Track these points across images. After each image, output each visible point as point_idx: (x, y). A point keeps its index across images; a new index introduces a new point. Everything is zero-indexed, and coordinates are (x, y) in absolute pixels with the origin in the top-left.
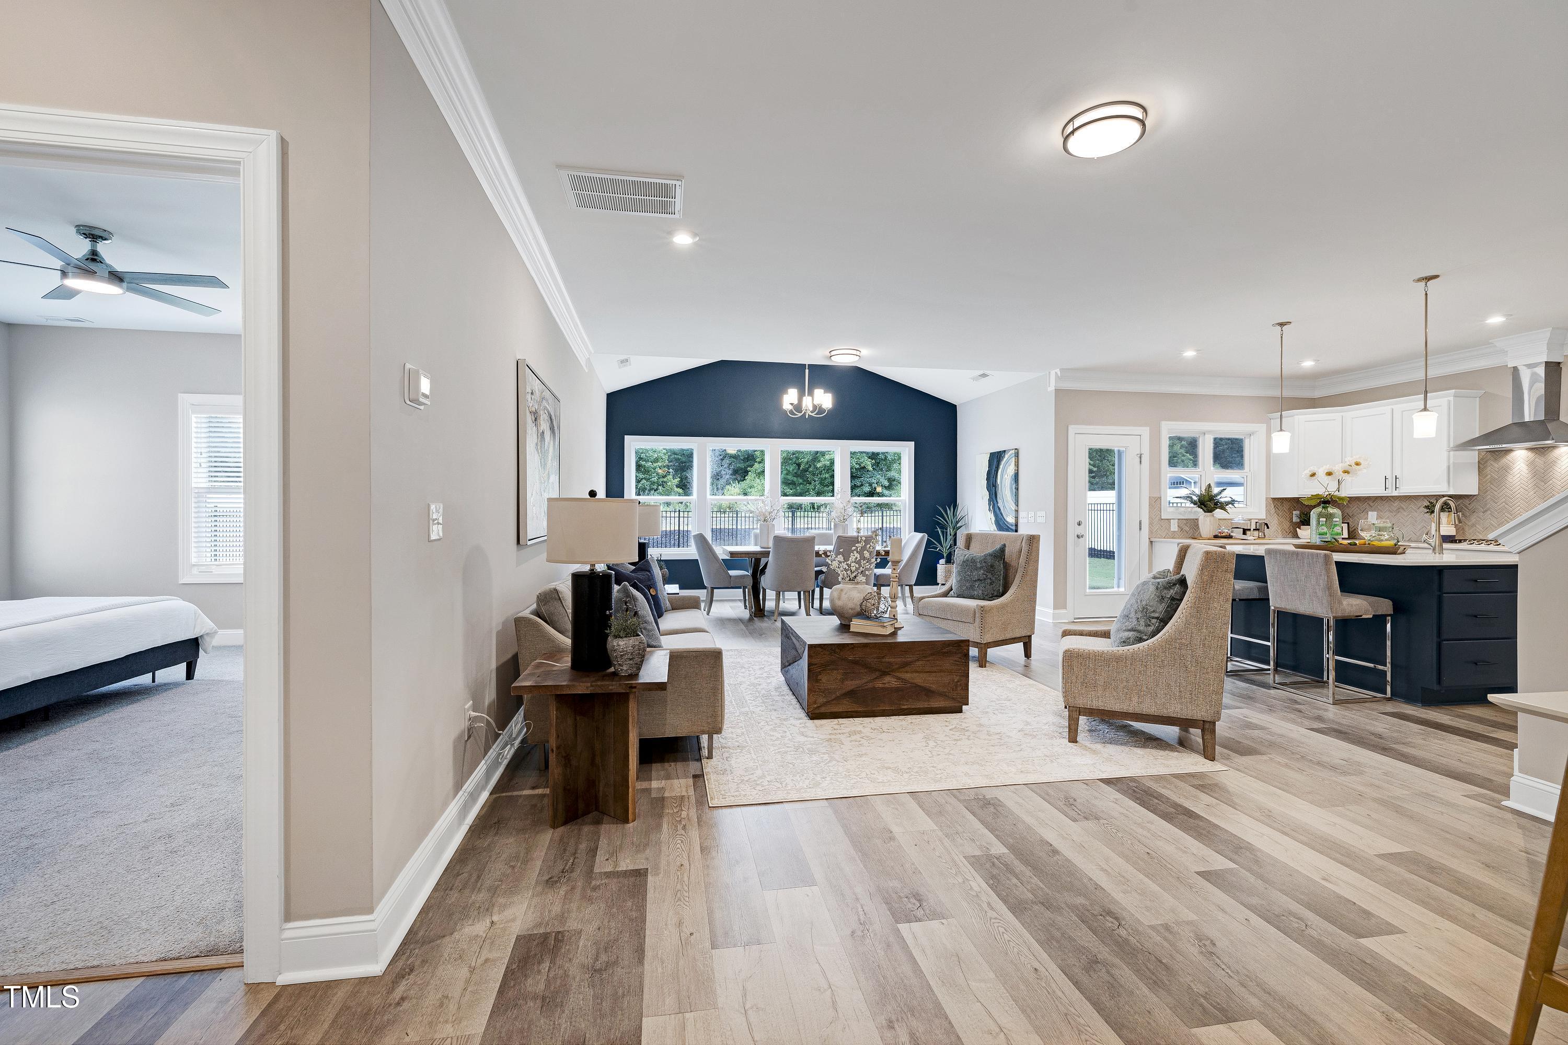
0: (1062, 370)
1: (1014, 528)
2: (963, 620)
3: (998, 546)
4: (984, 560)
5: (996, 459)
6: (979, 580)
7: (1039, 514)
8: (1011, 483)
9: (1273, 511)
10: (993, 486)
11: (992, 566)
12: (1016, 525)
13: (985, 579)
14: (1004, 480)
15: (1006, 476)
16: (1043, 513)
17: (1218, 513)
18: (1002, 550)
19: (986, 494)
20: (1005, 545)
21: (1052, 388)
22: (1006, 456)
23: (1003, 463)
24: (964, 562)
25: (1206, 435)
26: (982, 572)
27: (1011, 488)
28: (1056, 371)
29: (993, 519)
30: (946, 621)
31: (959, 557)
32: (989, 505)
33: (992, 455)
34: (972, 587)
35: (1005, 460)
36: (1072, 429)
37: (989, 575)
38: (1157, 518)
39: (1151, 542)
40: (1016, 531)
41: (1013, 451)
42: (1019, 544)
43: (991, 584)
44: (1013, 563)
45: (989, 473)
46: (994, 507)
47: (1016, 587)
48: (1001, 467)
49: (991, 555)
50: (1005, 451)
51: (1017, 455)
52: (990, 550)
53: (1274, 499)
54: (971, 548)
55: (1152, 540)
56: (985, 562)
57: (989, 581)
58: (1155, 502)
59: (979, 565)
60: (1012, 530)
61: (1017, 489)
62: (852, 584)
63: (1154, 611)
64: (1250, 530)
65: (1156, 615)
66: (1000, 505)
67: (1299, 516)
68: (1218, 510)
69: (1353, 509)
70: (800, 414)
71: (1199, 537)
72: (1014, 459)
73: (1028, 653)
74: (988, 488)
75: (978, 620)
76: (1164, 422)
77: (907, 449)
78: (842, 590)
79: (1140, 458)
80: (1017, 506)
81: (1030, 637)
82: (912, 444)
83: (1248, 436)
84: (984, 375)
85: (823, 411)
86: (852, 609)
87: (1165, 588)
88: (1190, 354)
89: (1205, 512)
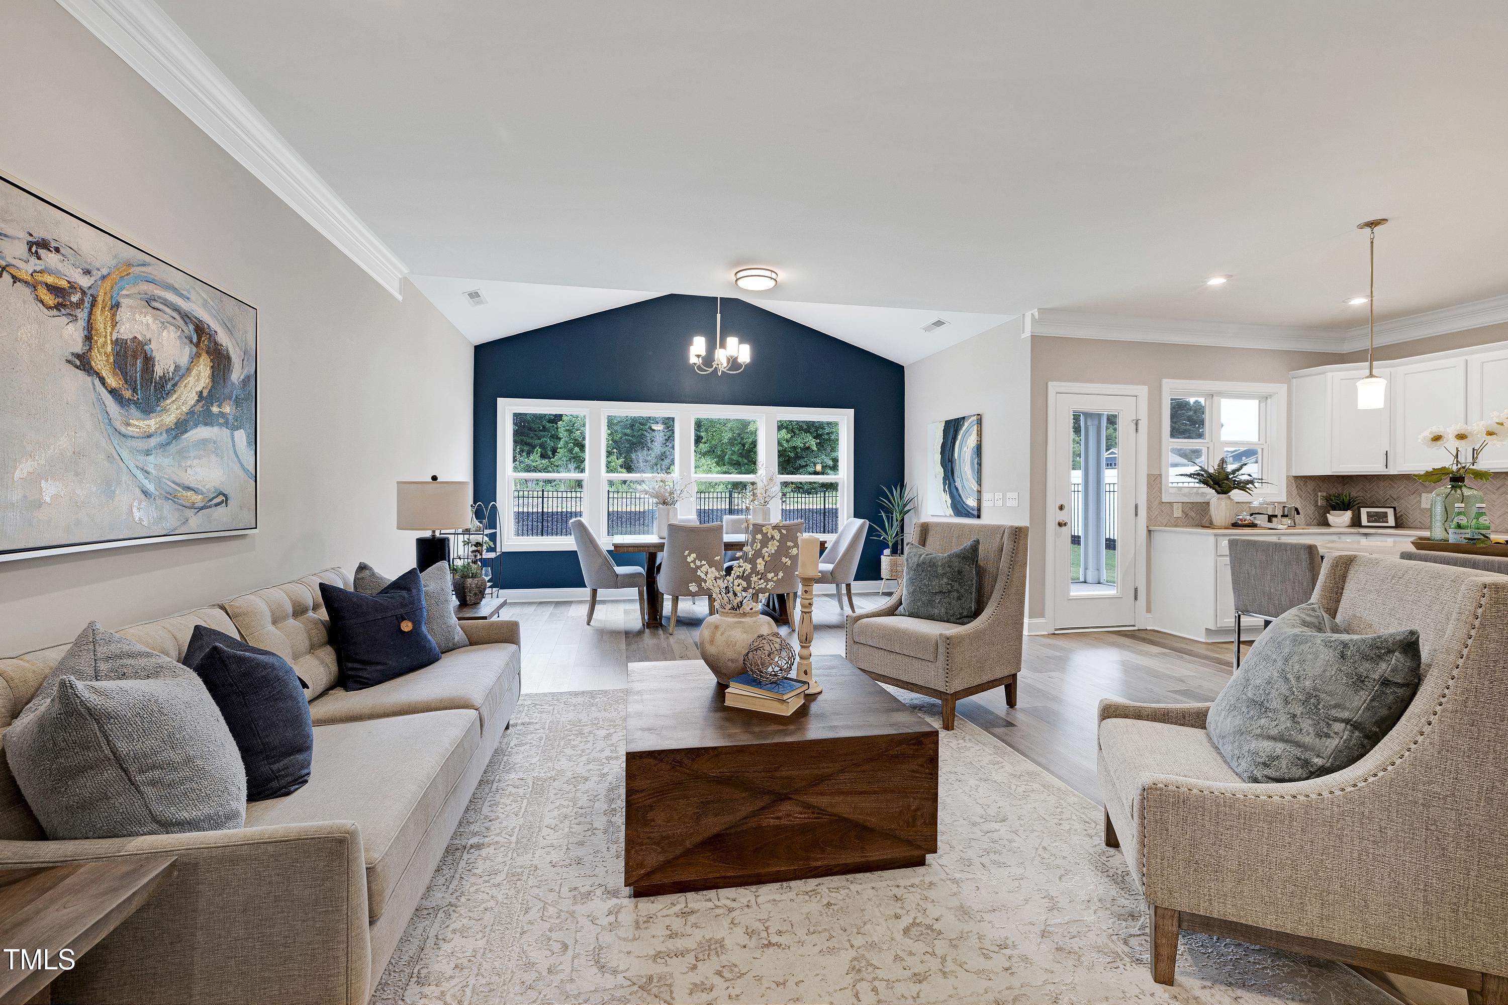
0: (1041, 311)
1: (975, 513)
2: (919, 656)
3: (967, 543)
4: (948, 563)
5: (952, 428)
6: (940, 592)
7: (1009, 495)
8: (972, 457)
9: (1295, 492)
10: (949, 461)
11: (960, 572)
12: (979, 510)
13: (949, 592)
14: (963, 453)
15: (966, 448)
16: (1015, 495)
17: (1236, 495)
18: (975, 548)
19: (940, 471)
20: (978, 542)
21: (1027, 333)
22: (966, 424)
23: (961, 432)
24: (918, 565)
25: (1215, 398)
26: (945, 580)
27: (972, 463)
28: (1032, 312)
29: (949, 501)
30: (893, 656)
31: (911, 557)
32: (944, 484)
33: (948, 423)
34: (931, 602)
35: (964, 428)
36: (1053, 387)
37: (956, 586)
38: (1157, 502)
39: (1149, 531)
40: (979, 517)
41: (975, 418)
42: (998, 540)
43: (959, 598)
44: (990, 567)
45: (943, 446)
46: (949, 487)
47: (996, 604)
48: (959, 437)
49: (958, 556)
50: (964, 418)
51: (980, 422)
52: (956, 549)
53: (1296, 478)
54: (927, 543)
55: (1151, 528)
56: (950, 567)
57: (955, 594)
58: (1155, 481)
59: (940, 571)
60: (972, 516)
61: (980, 464)
62: (736, 615)
63: (1337, 706)
64: (1276, 516)
65: (1346, 715)
66: (958, 484)
67: (1327, 499)
68: (1236, 491)
69: (1400, 489)
70: (711, 370)
71: (1210, 525)
72: (975, 427)
73: (1011, 701)
74: (943, 464)
75: (942, 658)
76: (1165, 381)
77: (846, 418)
78: (717, 627)
79: (1137, 424)
80: (980, 485)
81: (1014, 676)
82: (851, 412)
83: (1264, 398)
84: (939, 323)
85: (739, 366)
86: (732, 661)
87: (1365, 658)
88: (1217, 281)
89: (1218, 493)
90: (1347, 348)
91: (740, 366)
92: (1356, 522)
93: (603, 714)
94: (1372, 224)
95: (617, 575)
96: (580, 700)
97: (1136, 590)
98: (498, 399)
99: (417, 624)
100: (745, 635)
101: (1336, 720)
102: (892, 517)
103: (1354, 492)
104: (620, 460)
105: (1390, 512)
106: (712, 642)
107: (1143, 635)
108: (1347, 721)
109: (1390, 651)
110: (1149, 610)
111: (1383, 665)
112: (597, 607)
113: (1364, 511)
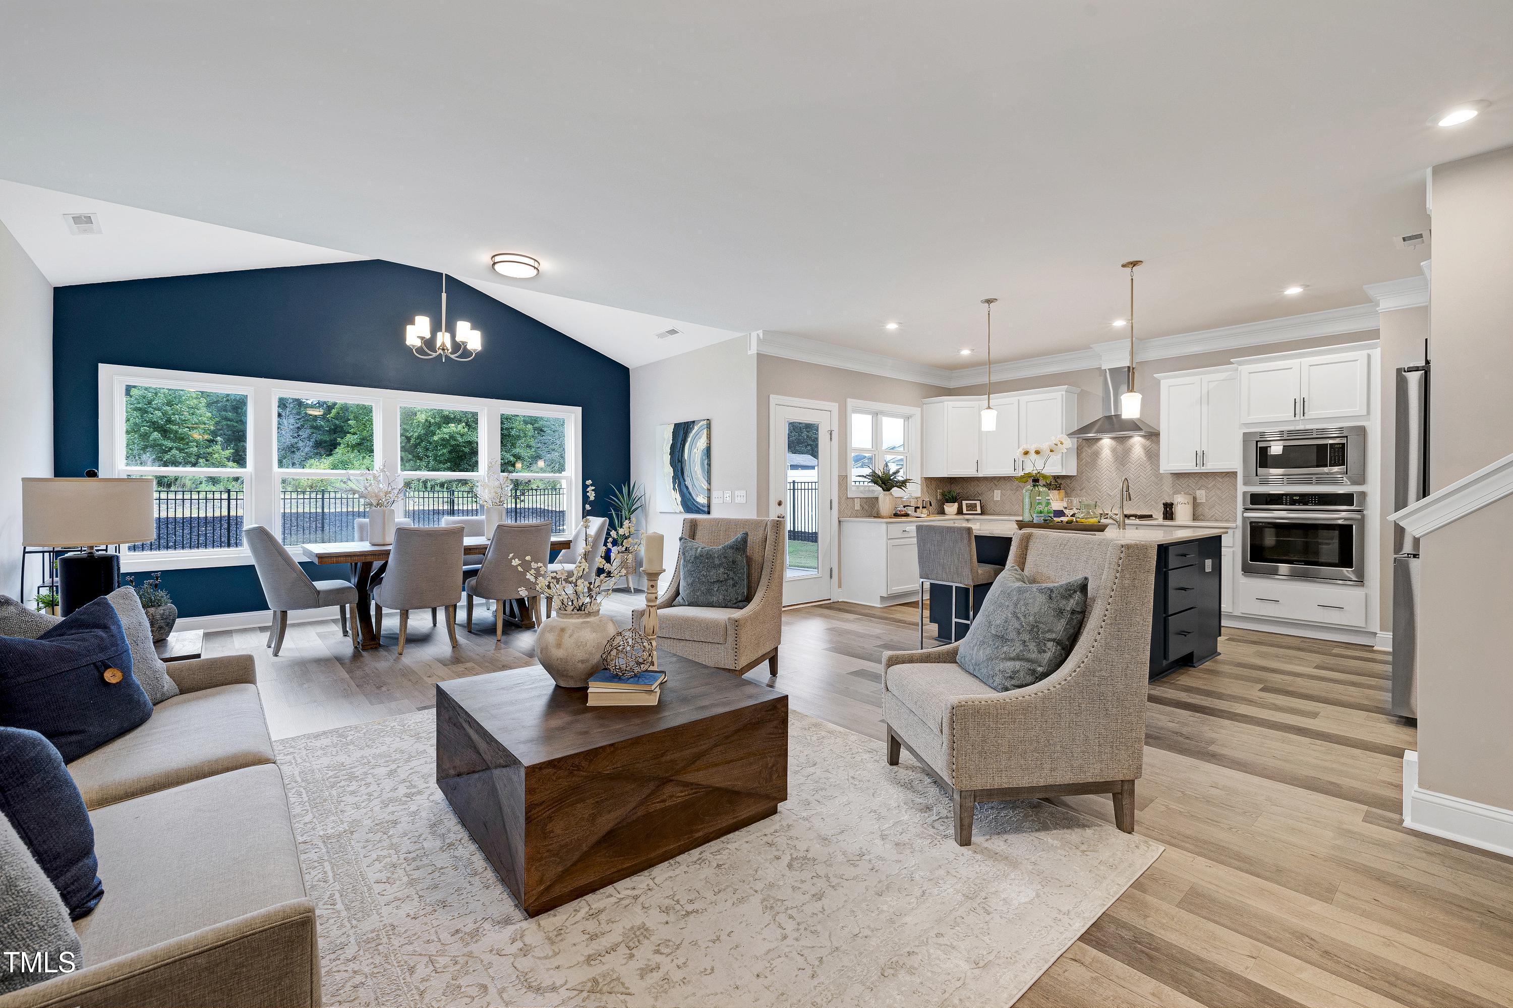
0: (765, 332)
1: (706, 509)
2: (710, 640)
3: (739, 535)
4: (724, 554)
5: (682, 431)
6: (718, 581)
7: (737, 493)
8: (702, 458)
9: (925, 489)
10: (679, 461)
11: (734, 562)
12: (709, 506)
13: (726, 580)
14: (693, 454)
15: (696, 450)
16: (743, 493)
17: (895, 491)
18: (744, 540)
19: (670, 471)
20: (747, 534)
21: (753, 351)
22: (696, 428)
23: (691, 435)
24: (696, 558)
25: (879, 416)
26: (722, 570)
27: (702, 464)
28: (758, 332)
29: (679, 499)
30: (683, 643)
31: (687, 551)
32: (674, 483)
33: (677, 426)
34: (709, 591)
35: (694, 432)
36: (774, 399)
37: (731, 574)
38: (844, 498)
39: (840, 522)
40: (709, 513)
41: (705, 422)
42: (761, 532)
43: (734, 585)
44: (757, 557)
45: (673, 447)
46: (679, 485)
47: (765, 588)
48: (689, 439)
49: (731, 547)
50: (694, 422)
51: (709, 426)
52: (732, 540)
53: (926, 478)
54: (697, 537)
55: (842, 519)
56: (725, 557)
57: (731, 582)
58: (843, 480)
59: (717, 562)
60: (703, 512)
61: (709, 465)
62: (581, 616)
63: (1049, 631)
64: (919, 508)
65: (1054, 636)
66: (688, 482)
67: (943, 494)
68: (895, 488)
69: (982, 488)
70: (434, 355)
71: (878, 516)
72: (705, 431)
73: (774, 672)
74: (672, 464)
75: (730, 640)
76: (849, 400)
77: (573, 415)
78: (563, 630)
79: (831, 434)
80: (710, 484)
81: (776, 649)
82: (579, 410)
83: (907, 418)
84: (673, 332)
85: (466, 353)
86: (582, 662)
87: (1064, 597)
88: (892, 326)
89: (884, 490)
90: (953, 384)
91: (470, 354)
92: (960, 512)
93: (367, 752)
94: (989, 301)
95: (318, 592)
96: (325, 741)
97: (831, 570)
98: (100, 364)
99: (126, 671)
100: (594, 634)
101: (1049, 640)
102: (621, 515)
103: (957, 490)
104: (228, 452)
105: (978, 503)
106: (559, 645)
107: (836, 606)
108: (1053, 640)
109: (1075, 592)
110: (840, 586)
111: (1072, 601)
112: (288, 633)
113: (964, 503)
